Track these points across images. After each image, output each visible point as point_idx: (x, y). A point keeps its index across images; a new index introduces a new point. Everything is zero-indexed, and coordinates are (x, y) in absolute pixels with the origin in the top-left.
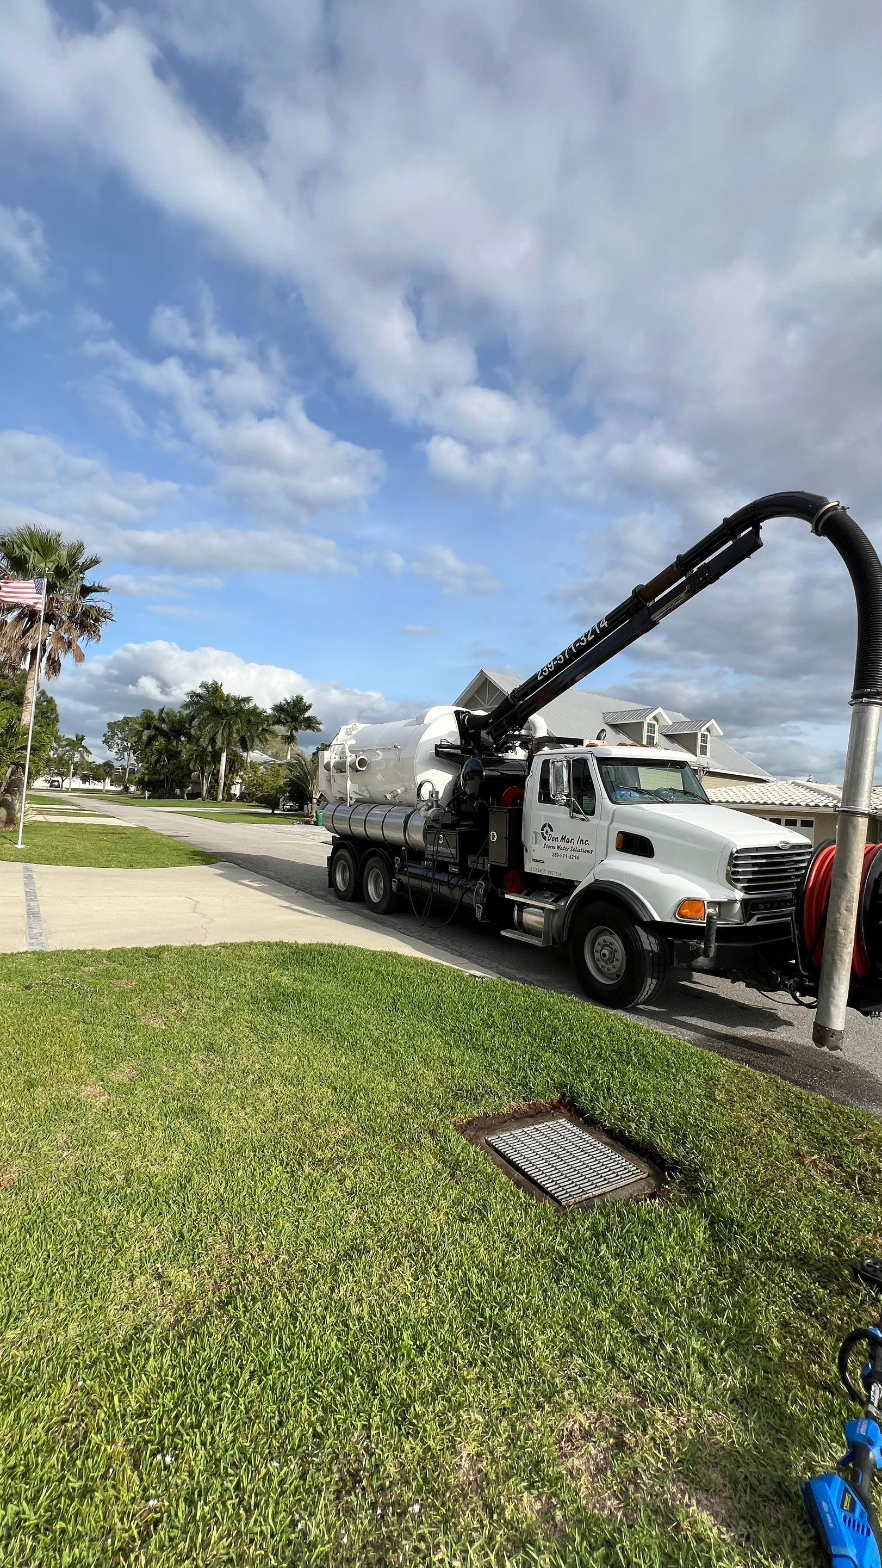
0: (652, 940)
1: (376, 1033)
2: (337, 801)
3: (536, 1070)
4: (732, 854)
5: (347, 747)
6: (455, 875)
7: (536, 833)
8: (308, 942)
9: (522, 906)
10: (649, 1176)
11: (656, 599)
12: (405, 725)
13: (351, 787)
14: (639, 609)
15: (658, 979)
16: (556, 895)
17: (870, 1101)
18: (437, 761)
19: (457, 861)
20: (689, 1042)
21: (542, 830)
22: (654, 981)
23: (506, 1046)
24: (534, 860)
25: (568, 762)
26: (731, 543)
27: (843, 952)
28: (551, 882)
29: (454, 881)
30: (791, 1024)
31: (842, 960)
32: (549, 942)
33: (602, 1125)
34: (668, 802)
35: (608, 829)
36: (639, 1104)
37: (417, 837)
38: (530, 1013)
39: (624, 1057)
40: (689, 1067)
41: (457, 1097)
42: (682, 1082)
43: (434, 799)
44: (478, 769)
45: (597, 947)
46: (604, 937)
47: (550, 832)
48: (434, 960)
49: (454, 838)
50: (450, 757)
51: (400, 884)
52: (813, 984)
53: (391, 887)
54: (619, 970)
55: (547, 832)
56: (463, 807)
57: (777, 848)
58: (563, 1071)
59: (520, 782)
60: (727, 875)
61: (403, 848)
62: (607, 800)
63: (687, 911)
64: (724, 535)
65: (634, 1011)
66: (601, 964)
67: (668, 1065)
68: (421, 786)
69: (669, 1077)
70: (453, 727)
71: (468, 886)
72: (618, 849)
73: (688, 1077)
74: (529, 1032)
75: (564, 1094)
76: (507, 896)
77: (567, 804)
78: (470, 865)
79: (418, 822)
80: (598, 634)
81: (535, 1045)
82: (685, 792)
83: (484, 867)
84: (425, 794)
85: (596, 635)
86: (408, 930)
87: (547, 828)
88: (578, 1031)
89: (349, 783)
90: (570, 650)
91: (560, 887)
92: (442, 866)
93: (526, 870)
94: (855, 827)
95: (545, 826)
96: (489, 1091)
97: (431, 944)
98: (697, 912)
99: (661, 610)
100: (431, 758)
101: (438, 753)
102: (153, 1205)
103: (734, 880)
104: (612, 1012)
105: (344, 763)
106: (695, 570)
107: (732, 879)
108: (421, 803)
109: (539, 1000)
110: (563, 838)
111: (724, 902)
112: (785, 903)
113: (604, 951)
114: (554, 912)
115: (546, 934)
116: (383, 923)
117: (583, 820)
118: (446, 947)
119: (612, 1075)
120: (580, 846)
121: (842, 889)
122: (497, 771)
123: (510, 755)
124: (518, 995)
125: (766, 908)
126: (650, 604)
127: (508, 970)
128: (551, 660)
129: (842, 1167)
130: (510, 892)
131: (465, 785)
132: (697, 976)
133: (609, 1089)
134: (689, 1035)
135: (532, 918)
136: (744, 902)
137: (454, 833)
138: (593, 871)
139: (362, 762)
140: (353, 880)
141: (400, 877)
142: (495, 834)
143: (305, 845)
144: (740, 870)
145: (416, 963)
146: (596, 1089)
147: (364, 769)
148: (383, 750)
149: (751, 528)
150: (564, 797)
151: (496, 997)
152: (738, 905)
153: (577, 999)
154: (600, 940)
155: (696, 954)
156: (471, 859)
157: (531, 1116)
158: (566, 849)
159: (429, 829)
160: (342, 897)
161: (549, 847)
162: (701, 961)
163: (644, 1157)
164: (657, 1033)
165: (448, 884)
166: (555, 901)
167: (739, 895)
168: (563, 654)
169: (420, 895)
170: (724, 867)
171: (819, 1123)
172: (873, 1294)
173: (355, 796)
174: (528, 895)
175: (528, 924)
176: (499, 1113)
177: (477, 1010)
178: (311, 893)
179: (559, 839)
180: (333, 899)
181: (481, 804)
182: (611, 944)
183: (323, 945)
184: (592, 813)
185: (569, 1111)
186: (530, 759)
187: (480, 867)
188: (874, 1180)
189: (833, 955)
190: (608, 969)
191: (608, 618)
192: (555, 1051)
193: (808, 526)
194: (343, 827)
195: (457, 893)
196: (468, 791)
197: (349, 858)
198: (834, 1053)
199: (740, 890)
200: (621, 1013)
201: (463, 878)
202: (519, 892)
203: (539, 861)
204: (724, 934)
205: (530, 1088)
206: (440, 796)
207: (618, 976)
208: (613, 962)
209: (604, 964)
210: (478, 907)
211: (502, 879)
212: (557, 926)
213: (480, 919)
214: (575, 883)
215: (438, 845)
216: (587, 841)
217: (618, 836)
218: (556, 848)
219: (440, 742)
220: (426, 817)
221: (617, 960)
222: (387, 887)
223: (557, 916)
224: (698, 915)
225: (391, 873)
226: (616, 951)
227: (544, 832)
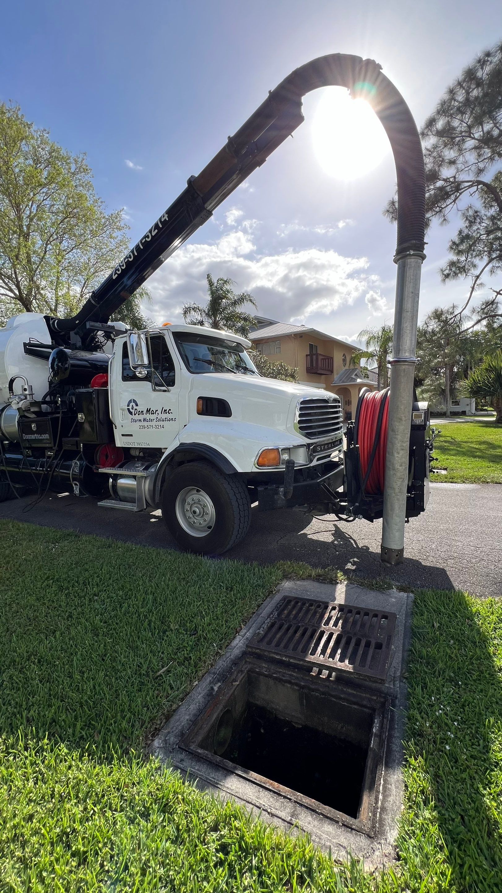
0: (236, 490)
4: (297, 406)
7: (123, 410)
9: (116, 477)
14: (195, 199)
16: (146, 464)
18: (28, 358)
19: (52, 445)
21: (128, 406)
24: (123, 435)
28: (141, 453)
32: (144, 505)
35: (189, 398)
37: (13, 429)
43: (28, 392)
45: (187, 506)
46: (194, 497)
47: (135, 407)
49: (46, 424)
50: (40, 355)
54: (210, 522)
55: (132, 407)
57: (325, 401)
60: (295, 424)
62: (186, 370)
63: (265, 460)
66: (192, 520)
68: (12, 381)
70: (45, 330)
72: (199, 413)
76: (101, 470)
77: (149, 378)
78: (64, 447)
79: (12, 415)
83: (77, 448)
85: (159, 228)
87: (132, 404)
90: (138, 247)
91: (149, 455)
92: (39, 452)
93: (119, 444)
95: (130, 402)
98: (274, 460)
100: (22, 356)
101: (28, 351)
103: (303, 427)
107: (298, 427)
108: (14, 397)
110: (148, 411)
111: (291, 448)
112: (332, 444)
113: (194, 508)
114: (145, 478)
115: (140, 499)
125: (321, 451)
126: (203, 193)
128: (122, 259)
130: (104, 466)
135: (125, 487)
136: (309, 445)
137: (46, 419)
138: (178, 436)
142: (83, 415)
144: (304, 419)
150: (145, 371)
152: (303, 449)
154: (189, 500)
156: (65, 442)
158: (152, 420)
159: (23, 419)
161: (136, 421)
162: (282, 502)
166: (146, 469)
167: (304, 441)
168: (133, 252)
170: (292, 418)
174: (121, 467)
175: (122, 492)
179: (145, 412)
182: (200, 501)
184: (173, 384)
187: (74, 447)
190: (200, 524)
191: (169, 212)
199: (305, 436)
201: (60, 460)
202: (113, 466)
203: (128, 435)
207: (209, 528)
208: (203, 516)
209: (195, 519)
210: (76, 484)
211: (96, 456)
212: (149, 490)
213: (78, 495)
214: (163, 451)
215: (33, 433)
216: (170, 410)
217: (198, 402)
218: (142, 420)
219: (30, 340)
220: (19, 409)
221: (207, 515)
223: (148, 481)
224: (276, 462)
226: (205, 506)
227: (130, 407)
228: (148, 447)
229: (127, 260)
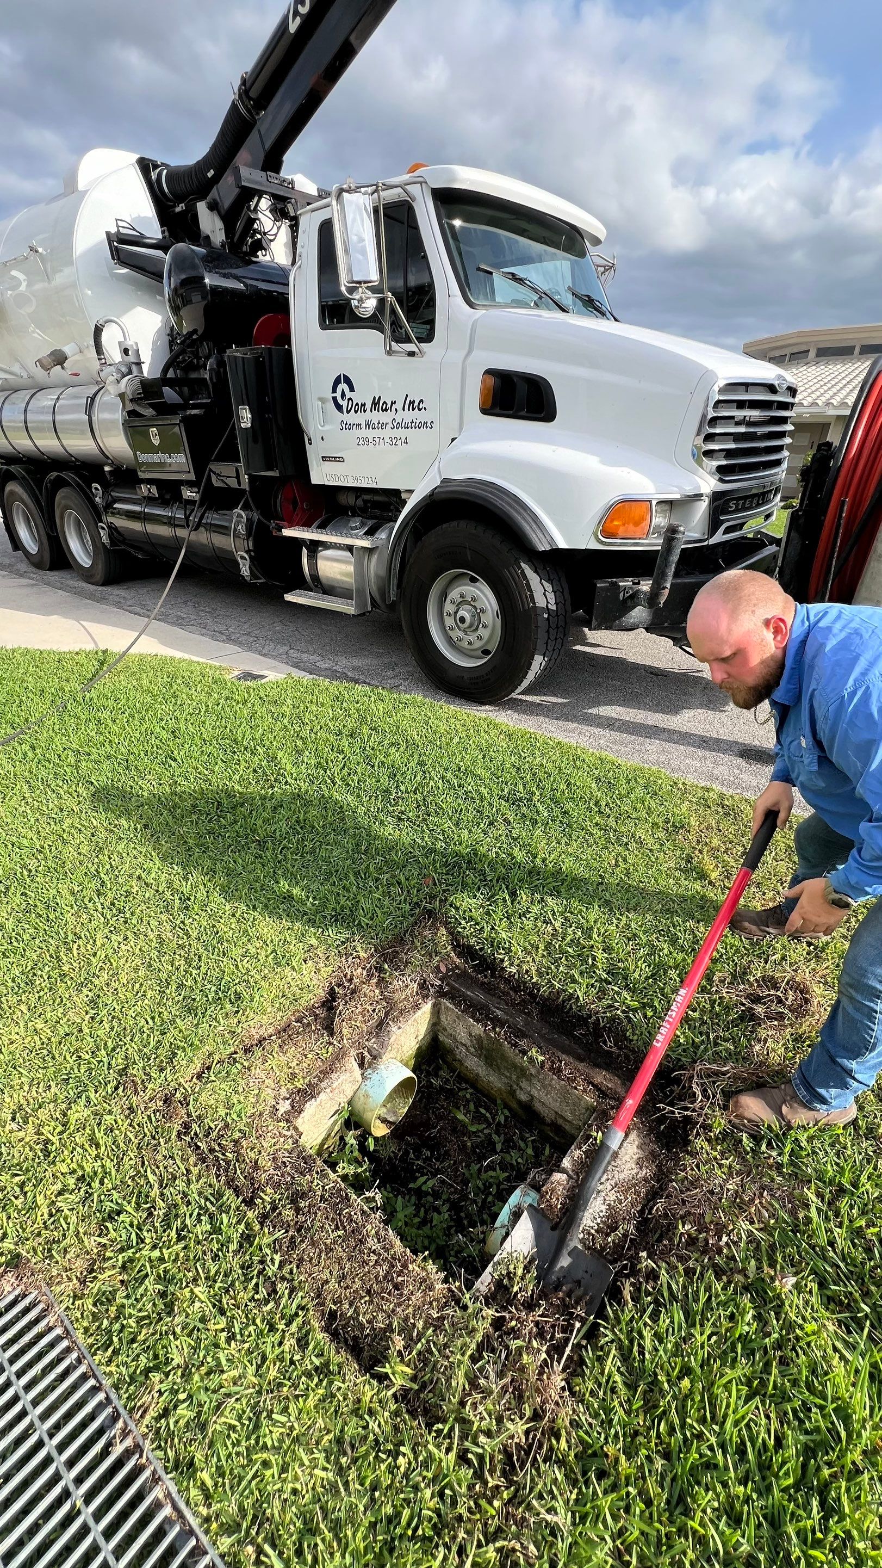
0: (547, 585)
4: (710, 397)
6: (194, 504)
7: (322, 400)
9: (314, 547)
15: (549, 654)
16: (370, 523)
18: (120, 273)
19: (192, 477)
21: (334, 391)
24: (324, 458)
28: (359, 498)
29: (195, 516)
32: (366, 605)
35: (463, 372)
37: (117, 442)
39: (524, 810)
43: (132, 359)
45: (449, 607)
46: (462, 588)
48: (178, 655)
49: (179, 434)
50: (147, 266)
51: (112, 529)
53: (102, 538)
54: (489, 641)
55: (343, 395)
57: (772, 389)
60: (696, 443)
61: (107, 468)
62: (459, 299)
63: (616, 523)
65: (516, 705)
66: (456, 633)
68: (98, 331)
69: (608, 840)
70: (142, 196)
71: (219, 523)
72: (485, 411)
74: (348, 785)
76: (287, 532)
77: (379, 319)
78: (215, 481)
79: (110, 410)
83: (239, 484)
84: (112, 349)
87: (343, 386)
91: (378, 504)
92: (172, 491)
93: (315, 479)
95: (337, 382)
97: (180, 625)
98: (637, 524)
100: (107, 267)
101: (119, 257)
103: (706, 454)
107: (702, 451)
108: (108, 370)
109: (358, 711)
110: (375, 403)
111: (678, 500)
113: (462, 613)
114: (370, 551)
115: (361, 592)
116: (102, 600)
117: (412, 354)
122: (237, 281)
124: (322, 705)
125: (737, 510)
127: (305, 657)
130: (291, 525)
131: (181, 319)
135: (334, 566)
136: (713, 499)
137: (179, 422)
138: (437, 462)
140: (42, 532)
141: (110, 519)
144: (718, 431)
150: (370, 299)
152: (703, 507)
154: (454, 594)
155: (633, 599)
156: (216, 473)
158: (383, 426)
159: (133, 420)
160: (37, 563)
161: (350, 427)
162: (639, 613)
166: (372, 532)
167: (708, 484)
170: (693, 426)
174: (322, 526)
175: (328, 578)
179: (368, 406)
182: (474, 599)
184: (429, 336)
187: (233, 483)
190: (470, 643)
192: (400, 819)
196: (187, 329)
197: (25, 496)
199: (711, 473)
201: (209, 508)
202: (307, 524)
203: (335, 459)
207: (486, 652)
208: (477, 629)
209: (461, 634)
210: (243, 558)
211: (275, 502)
212: (377, 576)
213: (248, 579)
214: (403, 496)
215: (154, 450)
216: (421, 401)
217: (484, 381)
218: (363, 426)
219: (118, 226)
220: (122, 396)
221: (485, 627)
222: (95, 538)
223: (375, 558)
224: (638, 529)
225: (96, 514)
226: (483, 611)
227: (338, 395)
228: (374, 486)
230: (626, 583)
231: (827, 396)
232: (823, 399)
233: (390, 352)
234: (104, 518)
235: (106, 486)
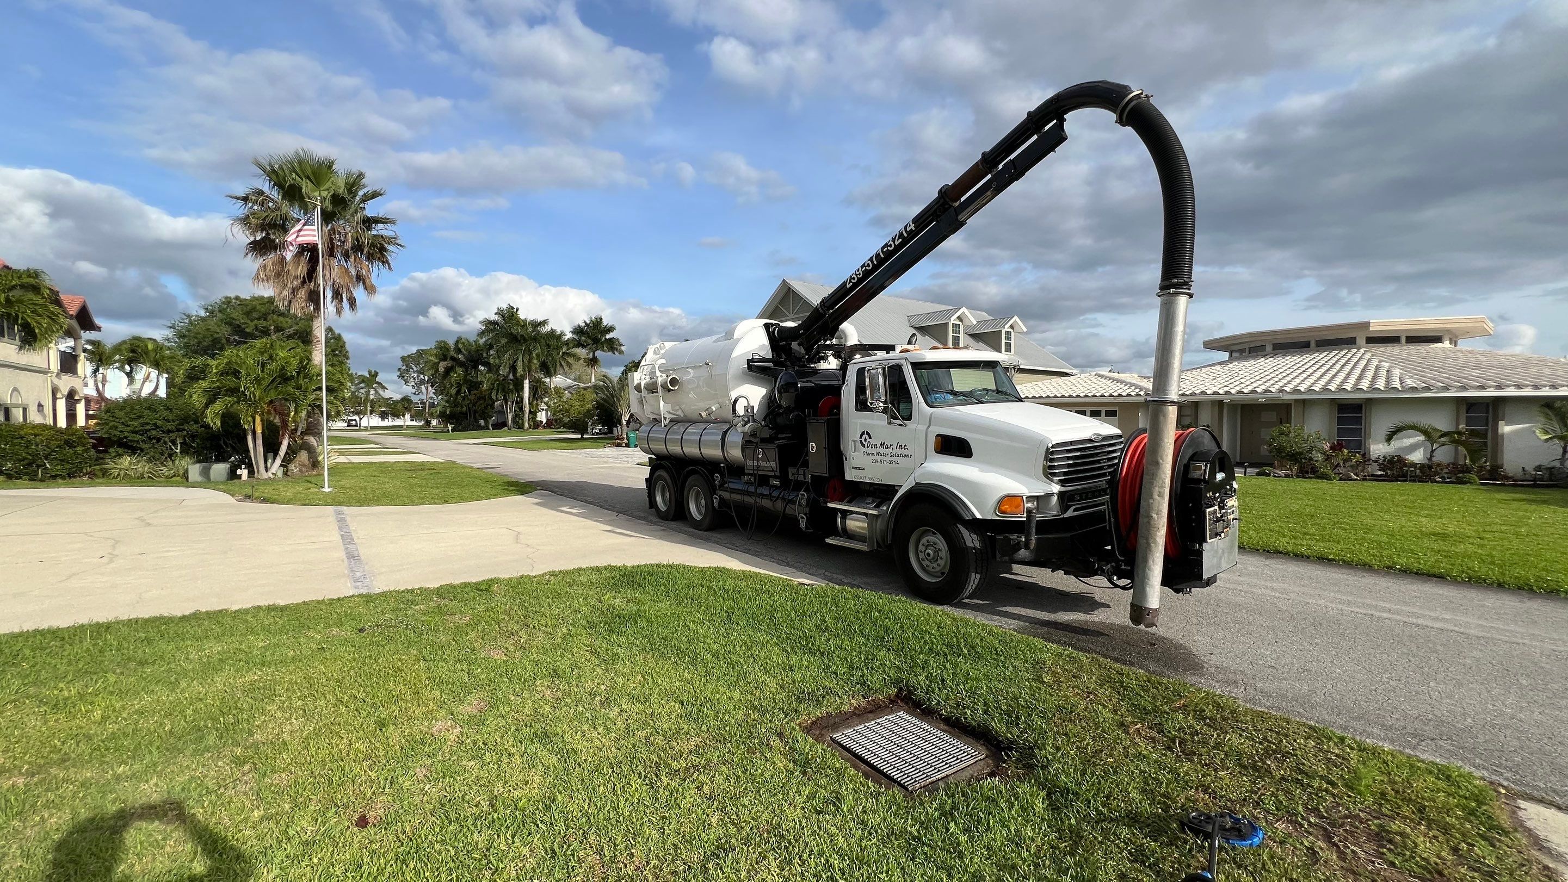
0: (974, 536)
1: (715, 647)
2: (650, 422)
3: (872, 668)
4: (1048, 449)
5: (657, 367)
6: (776, 487)
7: (854, 441)
8: (636, 564)
9: (845, 514)
10: (986, 757)
11: (963, 199)
12: (715, 342)
13: (664, 408)
14: (946, 210)
15: (981, 573)
16: (878, 500)
17: (1185, 670)
18: (749, 375)
19: (778, 474)
20: (1015, 630)
21: (861, 437)
22: (978, 576)
23: (841, 649)
24: (854, 468)
25: (884, 369)
26: (1035, 137)
27: (1156, 535)
28: (872, 488)
29: (775, 494)
30: (1108, 606)
31: (1155, 542)
32: (874, 546)
33: (939, 714)
34: (982, 403)
35: (926, 435)
36: (973, 692)
37: (735, 453)
38: (861, 615)
39: (955, 649)
40: (1016, 653)
41: (799, 700)
42: (1011, 669)
43: (750, 414)
44: (792, 381)
45: (921, 548)
46: (929, 538)
47: (868, 440)
48: (763, 571)
49: (773, 451)
50: (763, 370)
51: (722, 500)
52: (1129, 568)
53: (713, 504)
54: (944, 567)
55: (865, 440)
56: (780, 420)
57: (1090, 441)
58: (898, 667)
59: (836, 392)
60: (1044, 469)
61: (722, 465)
62: (924, 403)
63: (1006, 506)
64: (1028, 129)
65: (960, 605)
66: (925, 563)
67: (997, 654)
68: (736, 401)
69: (998, 665)
70: (765, 341)
71: (790, 498)
72: (937, 451)
73: (1016, 663)
74: (862, 634)
75: (901, 689)
76: (830, 505)
77: (885, 411)
78: (790, 477)
79: (735, 438)
80: (905, 238)
81: (869, 645)
82: (998, 392)
83: (805, 478)
84: (740, 410)
85: (904, 238)
86: (733, 544)
87: (866, 436)
88: (908, 629)
89: (662, 403)
90: (878, 255)
91: (882, 492)
92: (763, 480)
93: (848, 477)
94: (1165, 416)
95: (863, 434)
96: (829, 692)
97: (757, 556)
98: (1016, 508)
99: (968, 209)
100: (744, 373)
101: (750, 368)
102: (522, 827)
103: (1051, 474)
104: (939, 608)
105: (656, 383)
106: (1000, 167)
107: (1049, 473)
108: (737, 419)
109: (868, 602)
110: (882, 445)
111: (1042, 496)
112: (1100, 492)
113: (928, 551)
114: (877, 516)
115: (871, 538)
116: (707, 540)
117: (900, 425)
118: (772, 559)
119: (945, 667)
120: (899, 451)
121: (1154, 476)
122: (811, 382)
123: (823, 365)
124: (848, 599)
125: (1083, 499)
126: (957, 204)
127: (835, 576)
128: (859, 266)
129: (1163, 732)
130: (832, 501)
131: (780, 399)
132: (1016, 568)
133: (943, 680)
134: (1014, 623)
135: (856, 524)
136: (1061, 495)
137: (773, 446)
138: (913, 475)
139: (674, 382)
140: (673, 498)
141: (721, 493)
142: (814, 445)
143: (619, 468)
144: (1056, 464)
145: (745, 576)
146: (931, 682)
147: (676, 388)
148: (693, 368)
149: (1055, 121)
150: (881, 404)
151: (827, 603)
152: (1055, 498)
153: (905, 598)
154: (924, 540)
155: (1017, 547)
156: (791, 472)
157: (871, 712)
158: (885, 455)
159: (747, 444)
160: (664, 517)
161: (869, 454)
162: (1023, 553)
163: (980, 739)
164: (983, 624)
165: (770, 497)
166: (878, 506)
167: (1056, 488)
168: (871, 259)
169: (743, 510)
170: (1041, 462)
171: (1140, 695)
172: (1199, 842)
173: (668, 416)
174: (850, 502)
175: (852, 530)
176: (840, 712)
177: (809, 616)
178: (631, 515)
179: (878, 446)
180: (655, 519)
181: (798, 415)
182: (934, 543)
183: (652, 566)
184: (909, 418)
185: (907, 703)
186: (844, 368)
187: (801, 478)
188: (1193, 743)
189: (1147, 539)
190: (933, 568)
191: (916, 220)
192: (889, 649)
193: (1112, 116)
194: (660, 447)
195: (779, 505)
196: (784, 404)
197: (668, 478)
198: (1150, 630)
199: (1057, 483)
200: (947, 609)
201: (785, 490)
202: (841, 500)
203: (859, 468)
204: (1043, 526)
205: (869, 686)
206: (755, 411)
207: (943, 573)
208: (937, 561)
209: (928, 563)
210: (802, 518)
211: (824, 488)
212: (881, 530)
213: (804, 529)
214: (896, 488)
215: (757, 459)
217: (936, 439)
218: (875, 454)
219: (752, 356)
220: (742, 432)
221: (941, 559)
222: (709, 504)
223: (880, 520)
224: (1018, 510)
225: (712, 490)
226: (940, 550)
227: (863, 439)
228: (881, 482)
229: (864, 268)
230: (1014, 536)
231: (1281, 384)
232: (1277, 387)
233: (890, 423)
234: (717, 492)
235: (722, 475)
